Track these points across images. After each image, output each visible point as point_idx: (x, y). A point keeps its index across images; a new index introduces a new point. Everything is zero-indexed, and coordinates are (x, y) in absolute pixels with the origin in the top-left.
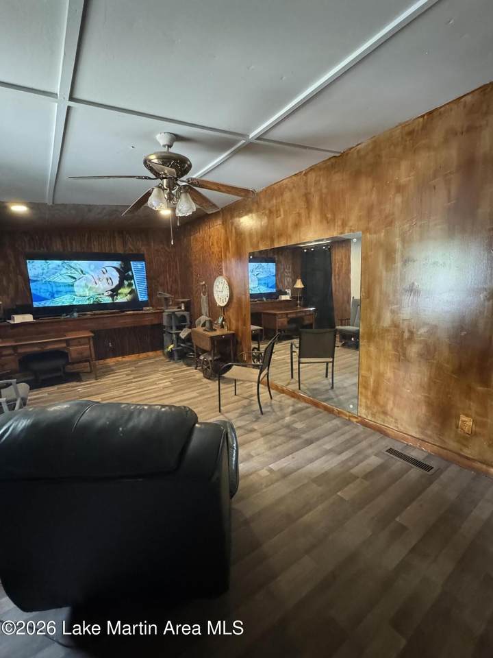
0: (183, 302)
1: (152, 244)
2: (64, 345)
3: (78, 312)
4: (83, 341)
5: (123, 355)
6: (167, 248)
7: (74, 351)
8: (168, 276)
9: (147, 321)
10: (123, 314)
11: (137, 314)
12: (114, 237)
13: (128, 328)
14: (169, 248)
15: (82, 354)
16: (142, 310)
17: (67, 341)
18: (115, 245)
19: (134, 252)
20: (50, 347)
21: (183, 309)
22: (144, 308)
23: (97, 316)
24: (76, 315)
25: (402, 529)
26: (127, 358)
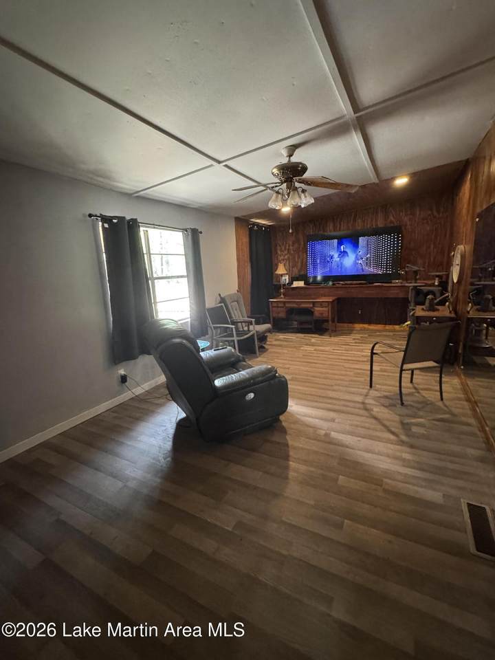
0: (437, 276)
1: (418, 213)
2: (311, 306)
3: (333, 281)
4: (324, 304)
5: (370, 323)
6: (435, 213)
7: (318, 310)
8: (432, 246)
9: (393, 294)
10: (371, 285)
11: (382, 286)
12: (377, 213)
13: (378, 298)
14: (439, 214)
15: (322, 314)
16: (391, 283)
17: (314, 303)
18: (376, 221)
19: (396, 224)
20: (304, 306)
21: (436, 284)
22: (393, 281)
23: (348, 286)
24: (331, 283)
25: (340, 526)
26: (372, 327)
